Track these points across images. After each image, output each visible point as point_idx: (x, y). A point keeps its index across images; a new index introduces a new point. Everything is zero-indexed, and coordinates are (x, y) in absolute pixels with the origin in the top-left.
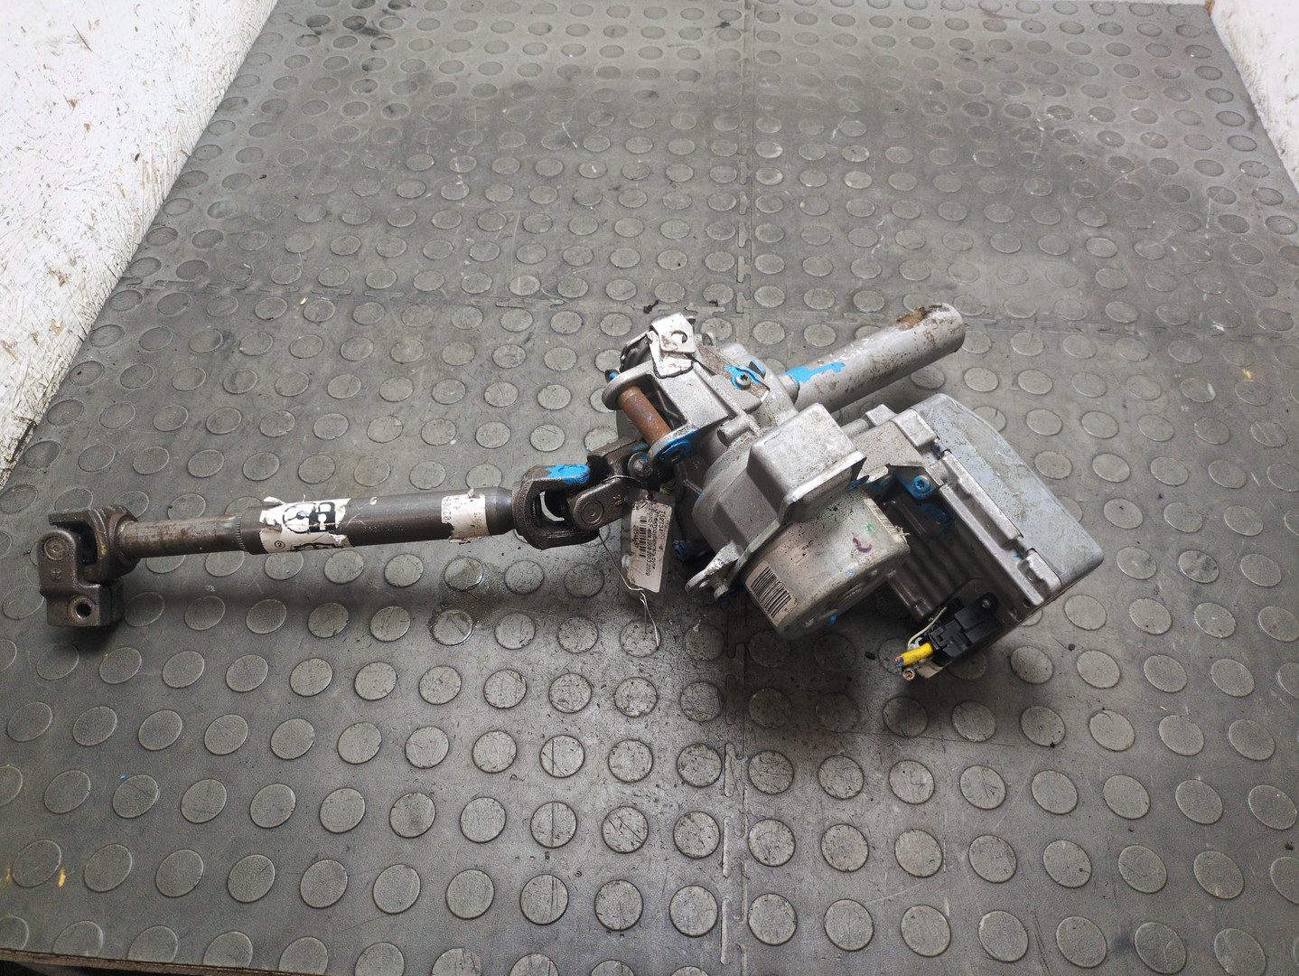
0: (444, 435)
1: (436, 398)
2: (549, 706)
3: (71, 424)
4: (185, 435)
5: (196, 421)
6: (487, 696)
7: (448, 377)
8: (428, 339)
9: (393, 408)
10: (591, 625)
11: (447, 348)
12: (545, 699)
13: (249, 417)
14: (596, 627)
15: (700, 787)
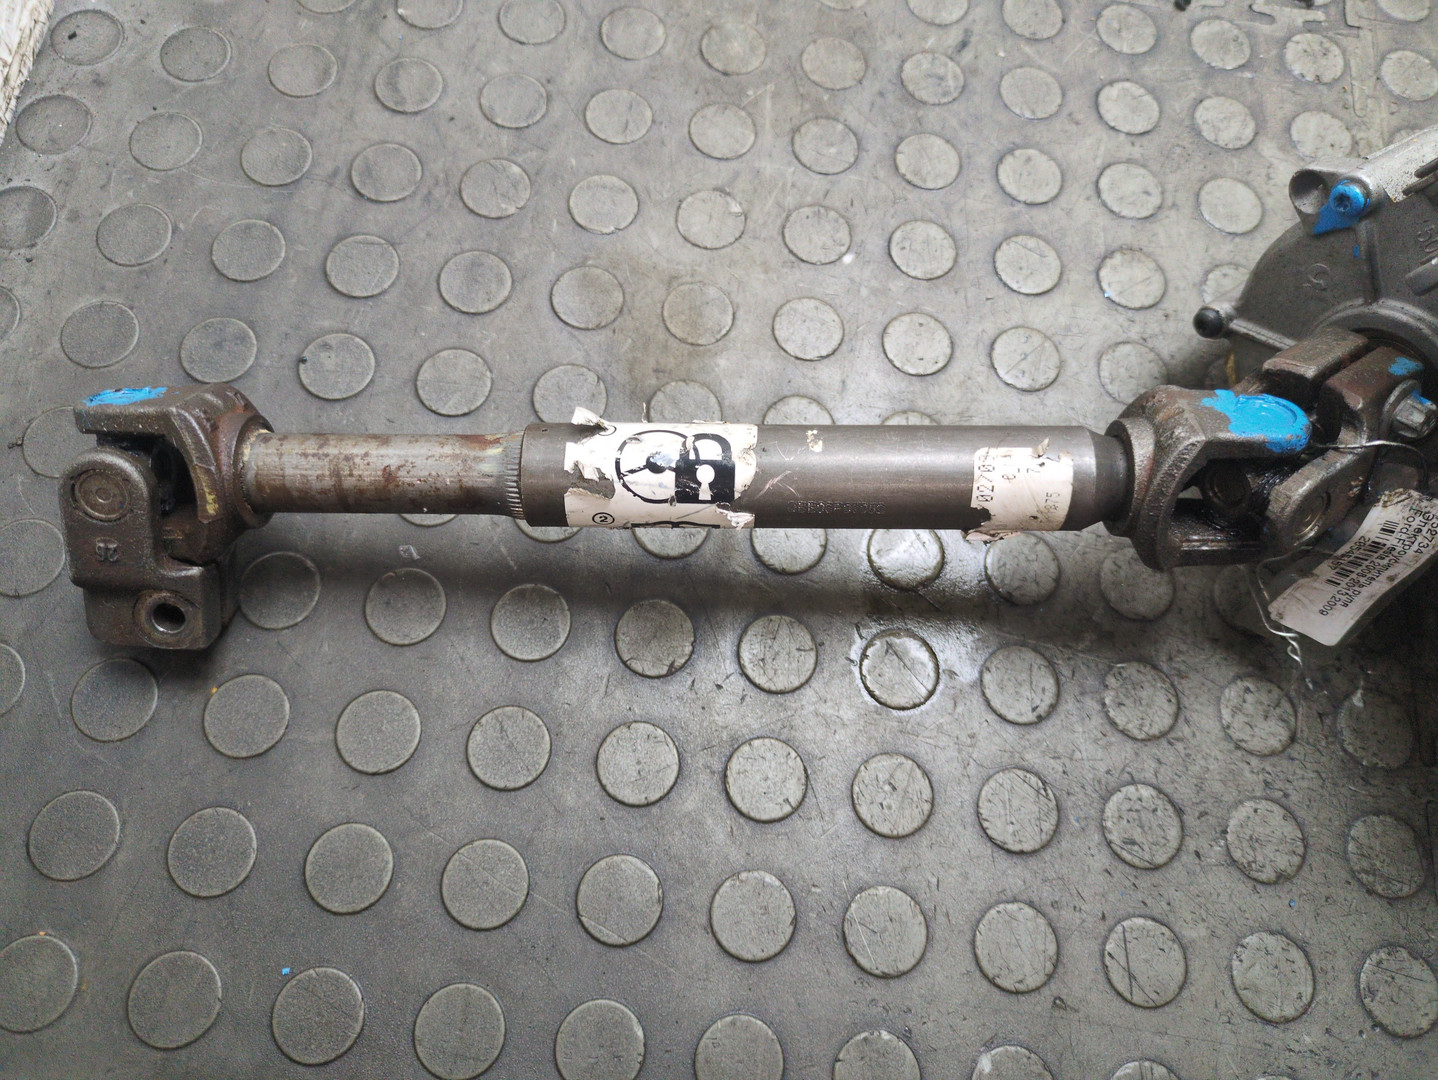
0: (829, 243)
1: (805, 159)
2: (1105, 851)
3: (69, 154)
4: (310, 197)
5: (329, 166)
6: (985, 824)
7: (821, 114)
8: (771, 24)
9: (721, 173)
10: (1164, 682)
11: (811, 48)
12: (1097, 837)
13: (437, 167)
14: (1173, 685)
15: (1407, 1038)
